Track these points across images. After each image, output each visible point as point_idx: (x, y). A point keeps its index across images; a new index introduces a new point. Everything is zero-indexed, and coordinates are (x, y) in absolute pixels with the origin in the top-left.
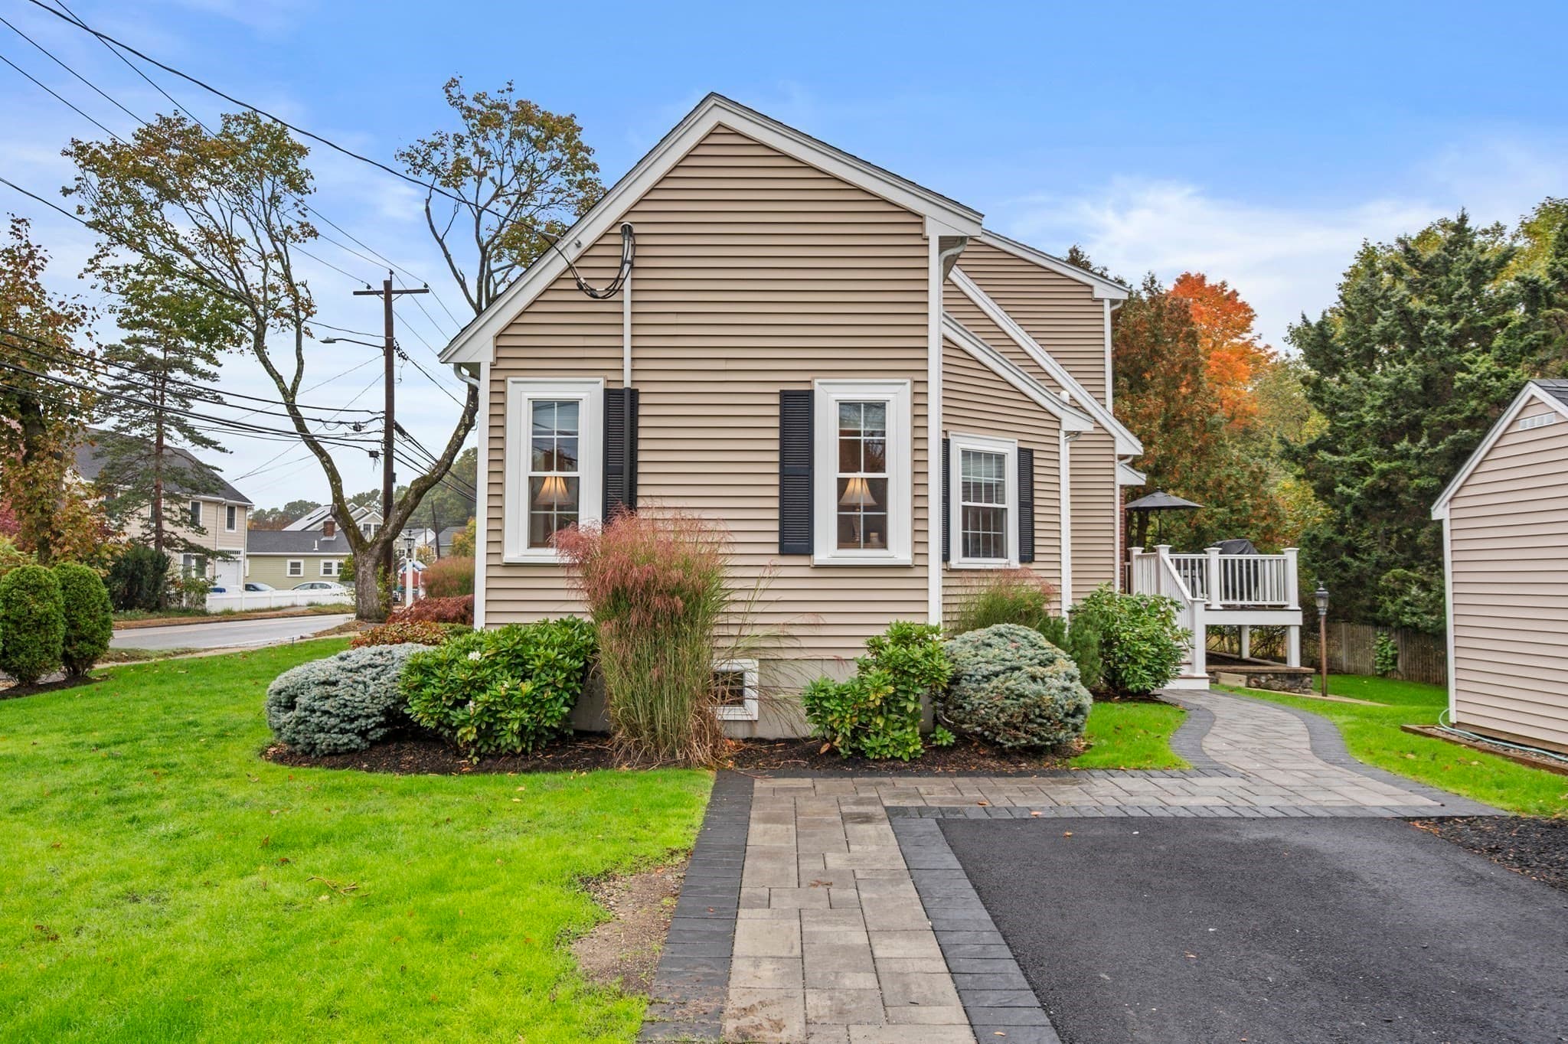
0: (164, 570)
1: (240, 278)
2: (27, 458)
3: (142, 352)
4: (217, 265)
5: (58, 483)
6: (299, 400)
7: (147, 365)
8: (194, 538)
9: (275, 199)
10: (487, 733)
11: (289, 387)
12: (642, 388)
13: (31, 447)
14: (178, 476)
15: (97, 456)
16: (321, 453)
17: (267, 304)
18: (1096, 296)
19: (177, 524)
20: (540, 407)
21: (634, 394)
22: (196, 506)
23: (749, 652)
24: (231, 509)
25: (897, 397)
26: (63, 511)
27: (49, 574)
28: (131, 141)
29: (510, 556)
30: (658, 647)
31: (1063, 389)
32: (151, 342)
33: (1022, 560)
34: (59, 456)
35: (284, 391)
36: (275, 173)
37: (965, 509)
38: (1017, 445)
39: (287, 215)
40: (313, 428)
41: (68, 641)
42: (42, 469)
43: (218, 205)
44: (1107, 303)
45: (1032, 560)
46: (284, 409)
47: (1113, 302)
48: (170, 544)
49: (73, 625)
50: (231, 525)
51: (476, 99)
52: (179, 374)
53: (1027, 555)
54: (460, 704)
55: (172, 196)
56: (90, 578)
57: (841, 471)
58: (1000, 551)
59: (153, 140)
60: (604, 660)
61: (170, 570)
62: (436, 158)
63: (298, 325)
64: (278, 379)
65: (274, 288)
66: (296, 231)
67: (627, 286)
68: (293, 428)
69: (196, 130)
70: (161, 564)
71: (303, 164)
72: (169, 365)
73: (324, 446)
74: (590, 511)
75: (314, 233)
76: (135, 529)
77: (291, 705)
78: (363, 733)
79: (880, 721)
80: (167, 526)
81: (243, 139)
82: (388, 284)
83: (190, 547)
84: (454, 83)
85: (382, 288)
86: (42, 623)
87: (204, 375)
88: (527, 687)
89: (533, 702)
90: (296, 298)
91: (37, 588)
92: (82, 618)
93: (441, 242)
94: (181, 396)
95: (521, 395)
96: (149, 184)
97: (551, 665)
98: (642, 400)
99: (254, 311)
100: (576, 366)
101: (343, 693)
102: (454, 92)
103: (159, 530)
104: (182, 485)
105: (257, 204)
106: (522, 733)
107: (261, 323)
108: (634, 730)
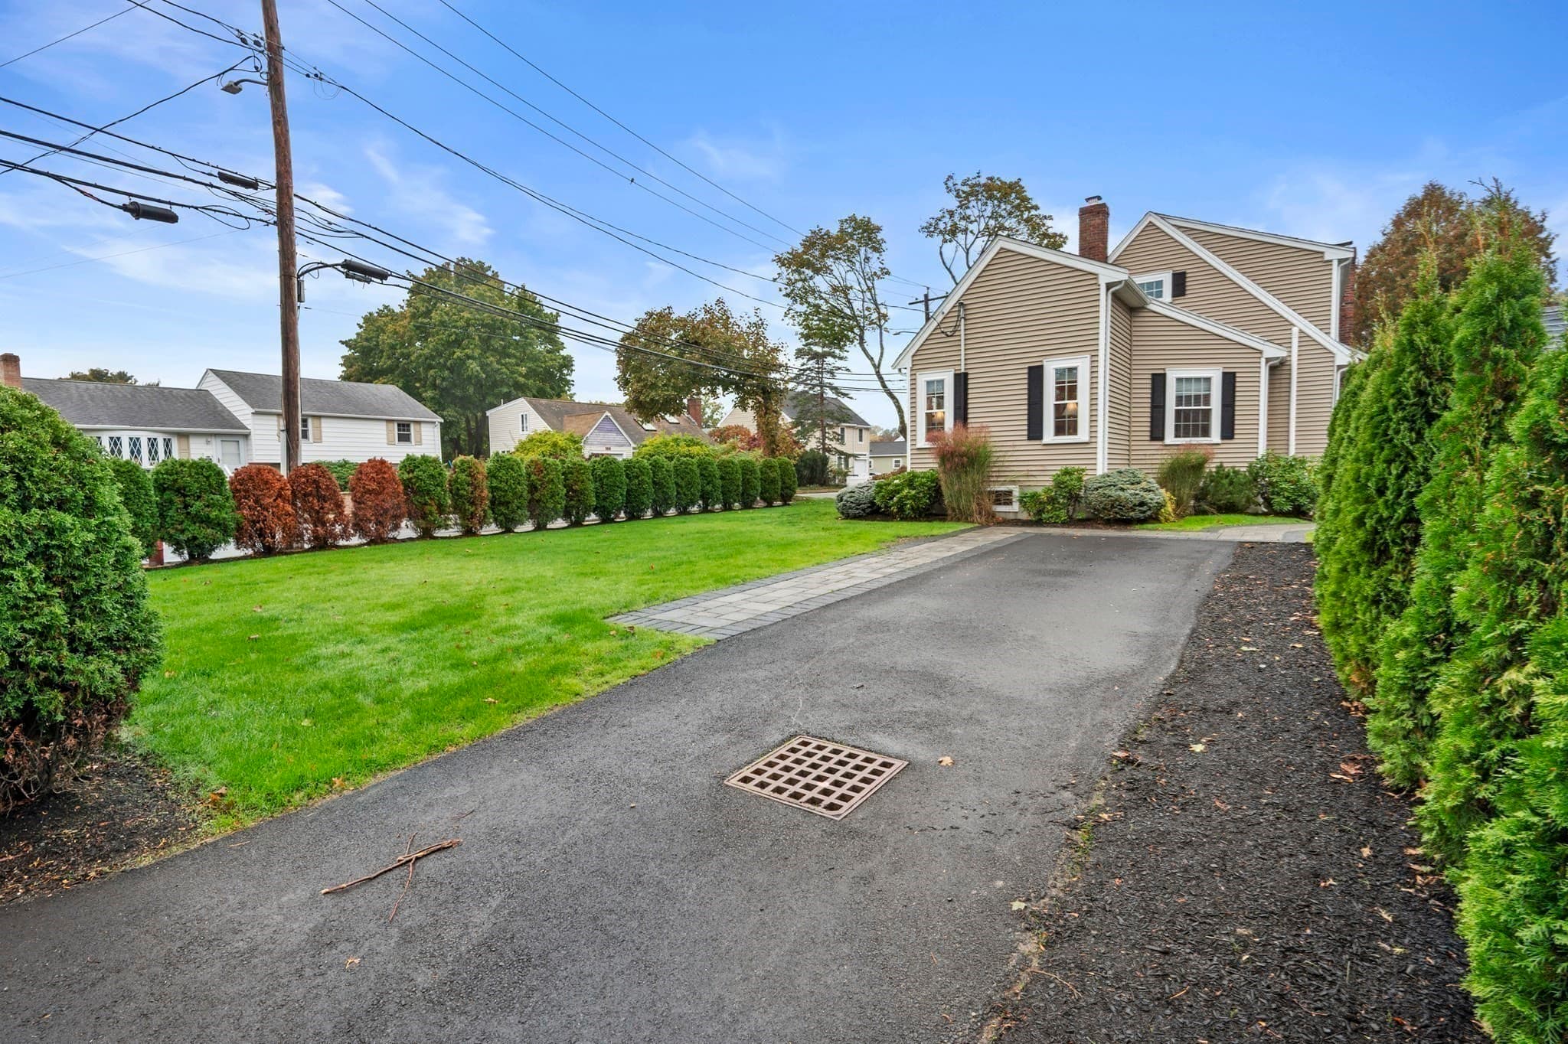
0: (827, 464)
1: (851, 308)
2: (766, 413)
3: (811, 349)
4: (840, 304)
5: (776, 423)
6: (882, 371)
7: (816, 356)
8: (839, 447)
9: (867, 259)
10: (901, 509)
11: (877, 363)
12: (969, 372)
13: (767, 409)
14: (831, 415)
15: (795, 407)
16: (893, 397)
17: (865, 317)
18: (1326, 259)
19: (831, 440)
20: (929, 383)
21: (966, 375)
22: (843, 430)
23: (1013, 482)
24: (861, 431)
25: (1082, 364)
26: (780, 435)
27: (775, 461)
28: (800, 246)
29: (919, 446)
30: (959, 477)
31: (1292, 324)
32: (816, 344)
33: (1223, 437)
34: (776, 412)
35: (874, 365)
36: (867, 244)
37: (1178, 412)
38: (1221, 371)
39: (875, 265)
40: (889, 385)
41: (782, 489)
42: (770, 417)
43: (840, 269)
44: (1335, 263)
45: (1232, 437)
46: (875, 378)
47: (1340, 261)
48: (829, 451)
49: (784, 483)
50: (861, 440)
51: (964, 184)
52: (829, 360)
53: (1228, 432)
54: (892, 498)
55: (817, 271)
56: (789, 463)
57: (1057, 400)
58: (1206, 432)
59: (810, 244)
60: (942, 483)
61: (830, 464)
62: (942, 226)
63: (880, 326)
64: (871, 359)
65: (868, 309)
66: (879, 273)
67: (962, 328)
68: (878, 385)
69: (827, 233)
70: (825, 461)
71: (880, 236)
72: (824, 355)
73: (896, 395)
74: (949, 424)
75: (888, 273)
76: (812, 444)
77: (841, 500)
78: (864, 510)
79: (1049, 507)
80: (827, 441)
81: (850, 230)
82: (926, 296)
83: (841, 453)
84: (950, 177)
85: (922, 298)
86: (773, 481)
87: (841, 358)
88: (913, 492)
89: (914, 498)
90: (879, 313)
91: (771, 467)
92: (787, 481)
93: (949, 270)
94: (831, 373)
95: (922, 379)
96: (808, 268)
97: (923, 484)
98: (970, 376)
99: (858, 324)
100: (941, 365)
101: (856, 495)
102: (950, 184)
103: (824, 444)
104: (833, 418)
105: (858, 264)
106: (912, 508)
107: (862, 329)
108: (954, 510)
